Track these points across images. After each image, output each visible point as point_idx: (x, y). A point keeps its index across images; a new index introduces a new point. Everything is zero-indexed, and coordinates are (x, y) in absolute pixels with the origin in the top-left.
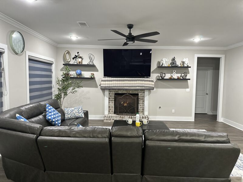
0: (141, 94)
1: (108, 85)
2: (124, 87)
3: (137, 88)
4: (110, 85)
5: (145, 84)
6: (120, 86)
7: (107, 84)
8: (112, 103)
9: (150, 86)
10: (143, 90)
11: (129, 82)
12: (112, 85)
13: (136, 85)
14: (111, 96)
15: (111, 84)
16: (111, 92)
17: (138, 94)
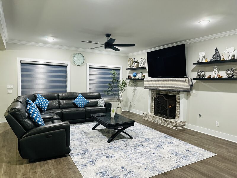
3: (168, 89)
4: (149, 86)
5: (176, 85)
10: (179, 92)
11: (162, 82)
12: (150, 85)
13: (168, 86)
14: (153, 96)
16: (154, 92)
17: (176, 96)
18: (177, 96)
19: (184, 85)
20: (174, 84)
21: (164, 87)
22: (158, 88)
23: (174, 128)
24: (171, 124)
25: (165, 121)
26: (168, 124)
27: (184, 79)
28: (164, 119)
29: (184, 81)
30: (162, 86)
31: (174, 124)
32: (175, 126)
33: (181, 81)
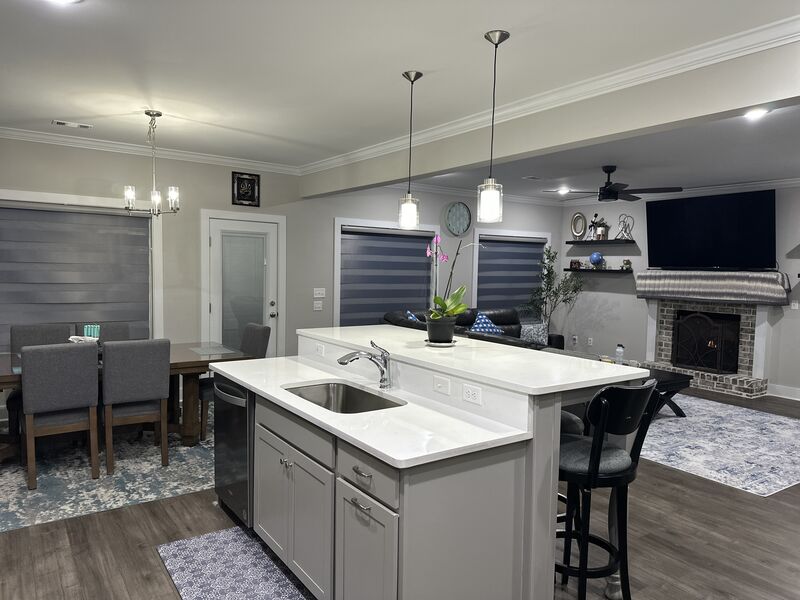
0: (747, 318)
1: (651, 289)
2: (689, 293)
3: (725, 298)
4: (656, 289)
5: (749, 288)
6: (678, 292)
7: (650, 286)
8: (667, 334)
9: (765, 294)
10: (752, 306)
11: (704, 282)
12: (660, 289)
13: (724, 291)
14: (664, 317)
15: (659, 286)
16: (665, 306)
17: (739, 316)
18: (743, 316)
19: (773, 291)
20: (742, 287)
21: (711, 294)
22: (691, 297)
23: (744, 395)
24: (734, 386)
25: (715, 379)
26: (725, 386)
27: (773, 275)
28: (712, 375)
29: (774, 281)
30: (701, 290)
31: (746, 386)
32: (746, 390)
33: (764, 280)
